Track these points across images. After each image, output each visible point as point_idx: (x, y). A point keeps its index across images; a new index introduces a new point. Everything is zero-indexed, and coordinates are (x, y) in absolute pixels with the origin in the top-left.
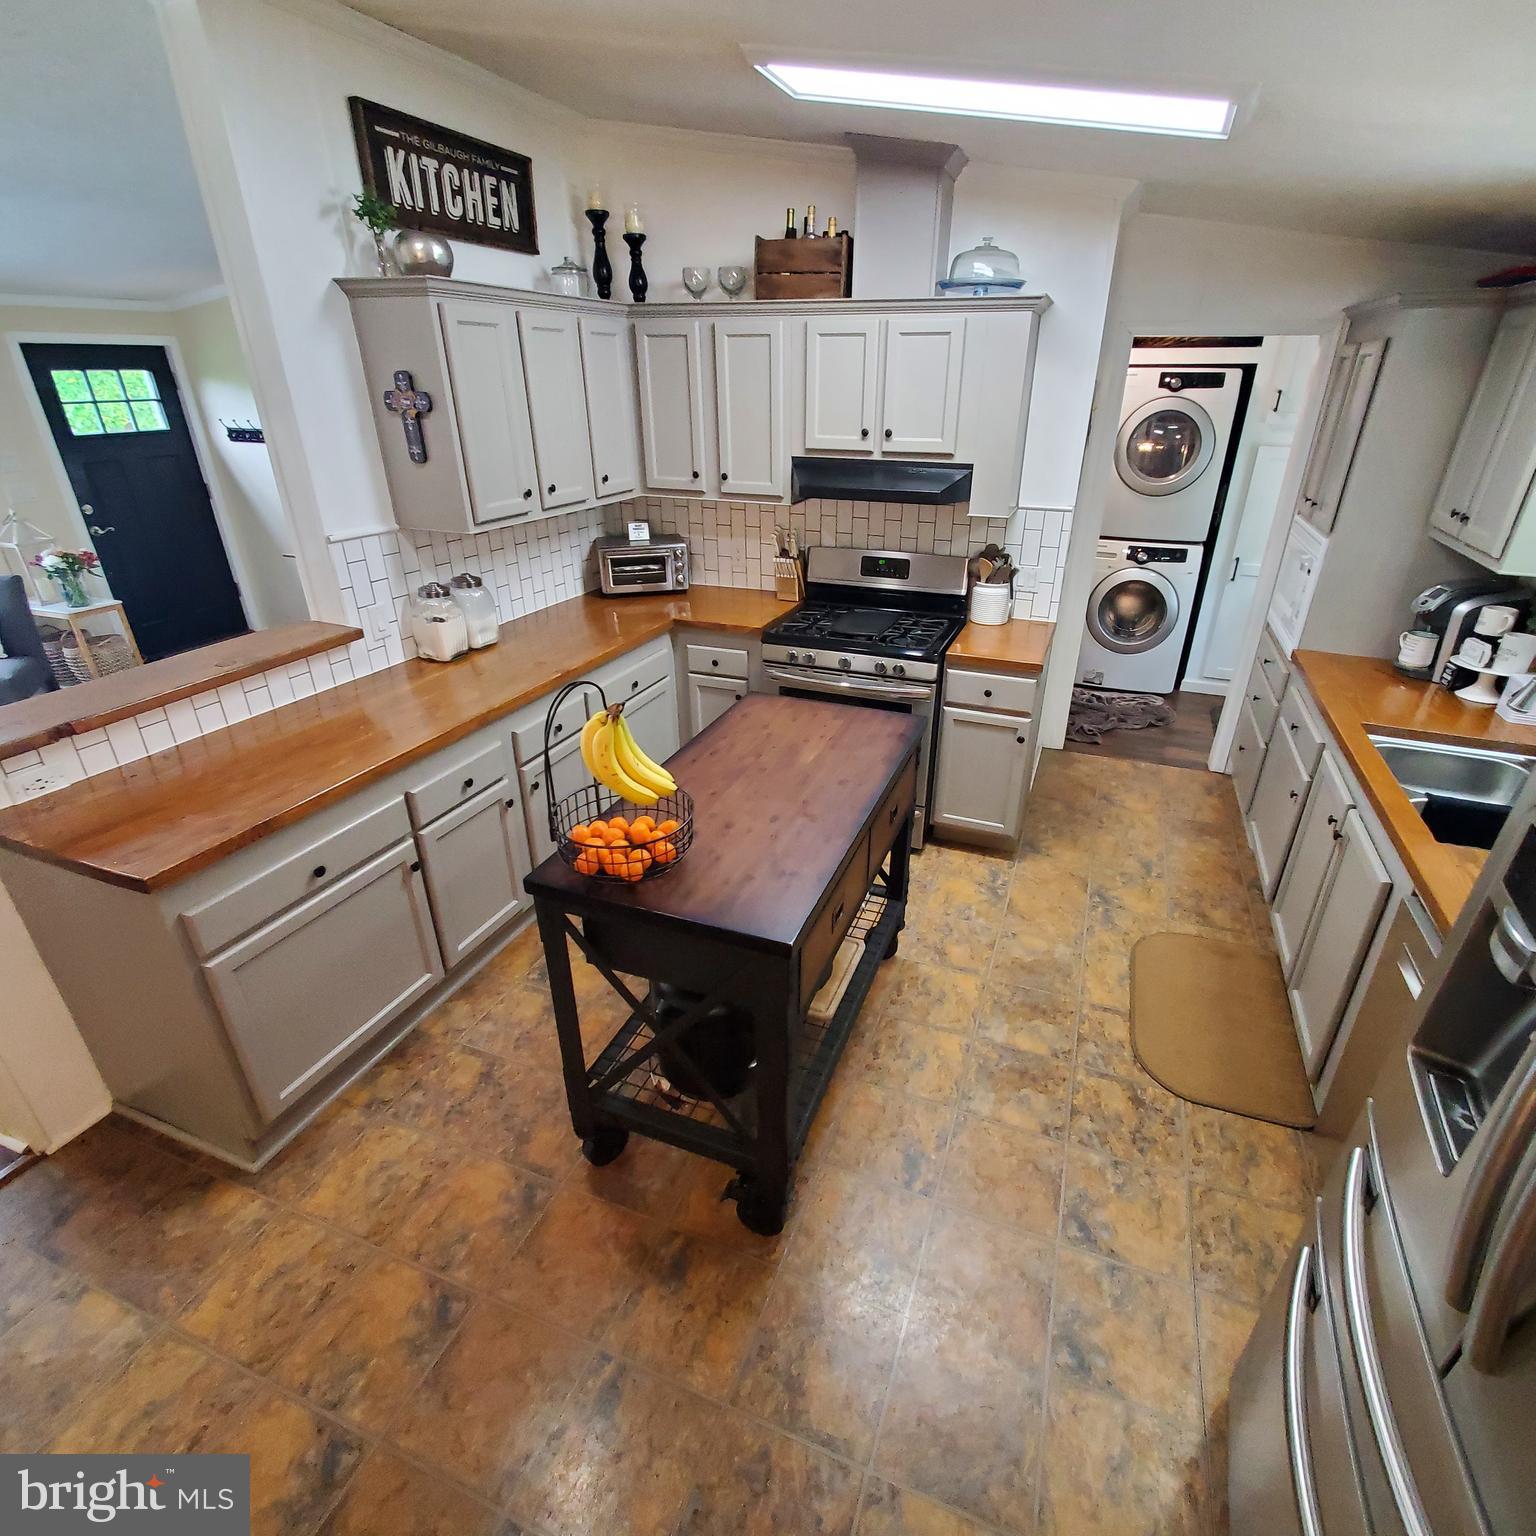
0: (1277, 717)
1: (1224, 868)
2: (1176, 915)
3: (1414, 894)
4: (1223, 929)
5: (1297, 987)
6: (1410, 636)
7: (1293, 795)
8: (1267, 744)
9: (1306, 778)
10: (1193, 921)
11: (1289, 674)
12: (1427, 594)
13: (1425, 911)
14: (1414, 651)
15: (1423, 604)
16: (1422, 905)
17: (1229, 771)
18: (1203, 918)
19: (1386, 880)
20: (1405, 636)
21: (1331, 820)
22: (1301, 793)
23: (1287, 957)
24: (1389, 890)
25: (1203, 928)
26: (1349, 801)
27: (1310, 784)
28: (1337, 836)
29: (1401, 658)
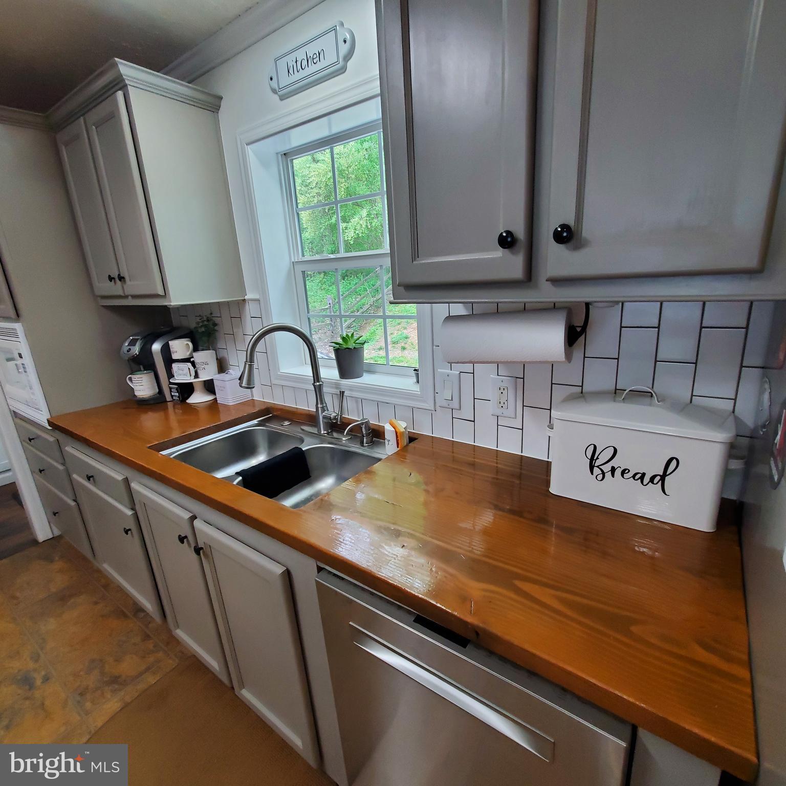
0: (69, 476)
1: (102, 616)
2: (88, 705)
3: (320, 569)
4: (141, 674)
5: (242, 685)
6: (133, 376)
7: (127, 532)
8: (75, 501)
9: (129, 513)
10: (109, 695)
11: (58, 440)
12: (127, 344)
13: (343, 579)
14: (143, 386)
15: (128, 351)
16: (335, 575)
17: (57, 532)
18: (116, 681)
19: (279, 570)
20: (130, 379)
21: (182, 539)
22: (132, 525)
23: (214, 664)
24: (288, 575)
25: (122, 693)
26: (186, 515)
27: (136, 516)
28: (198, 550)
29: (137, 393)
